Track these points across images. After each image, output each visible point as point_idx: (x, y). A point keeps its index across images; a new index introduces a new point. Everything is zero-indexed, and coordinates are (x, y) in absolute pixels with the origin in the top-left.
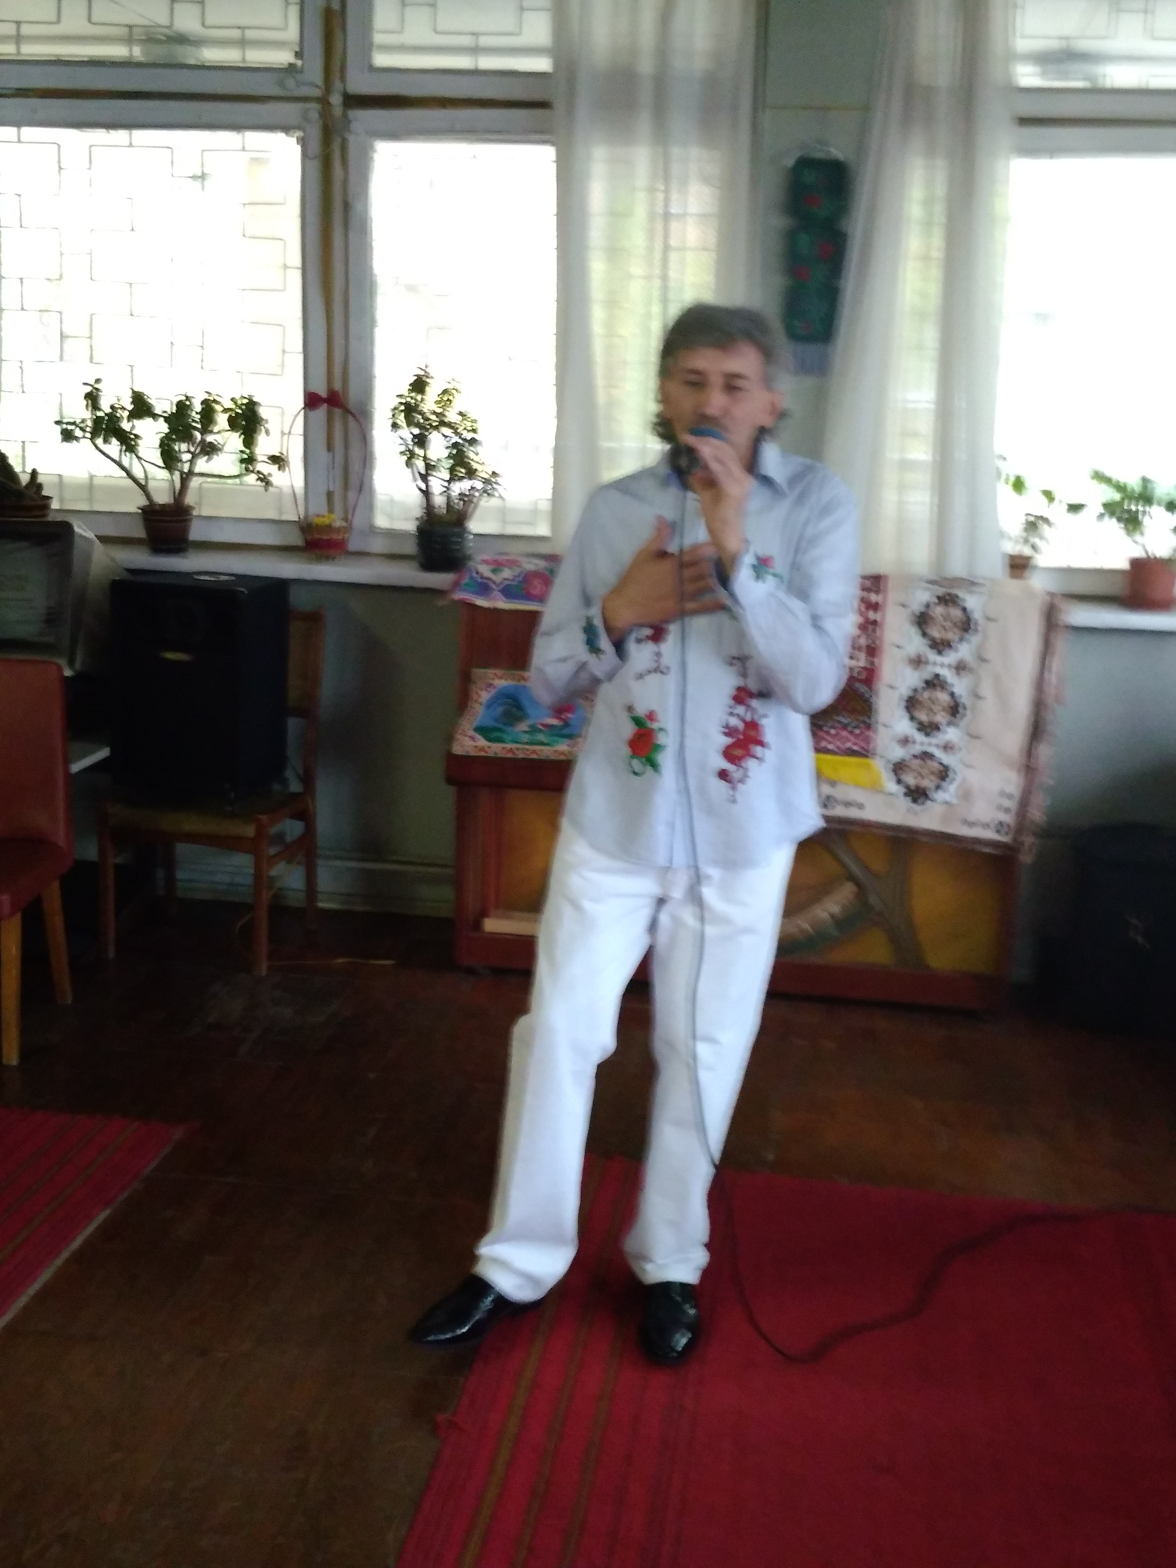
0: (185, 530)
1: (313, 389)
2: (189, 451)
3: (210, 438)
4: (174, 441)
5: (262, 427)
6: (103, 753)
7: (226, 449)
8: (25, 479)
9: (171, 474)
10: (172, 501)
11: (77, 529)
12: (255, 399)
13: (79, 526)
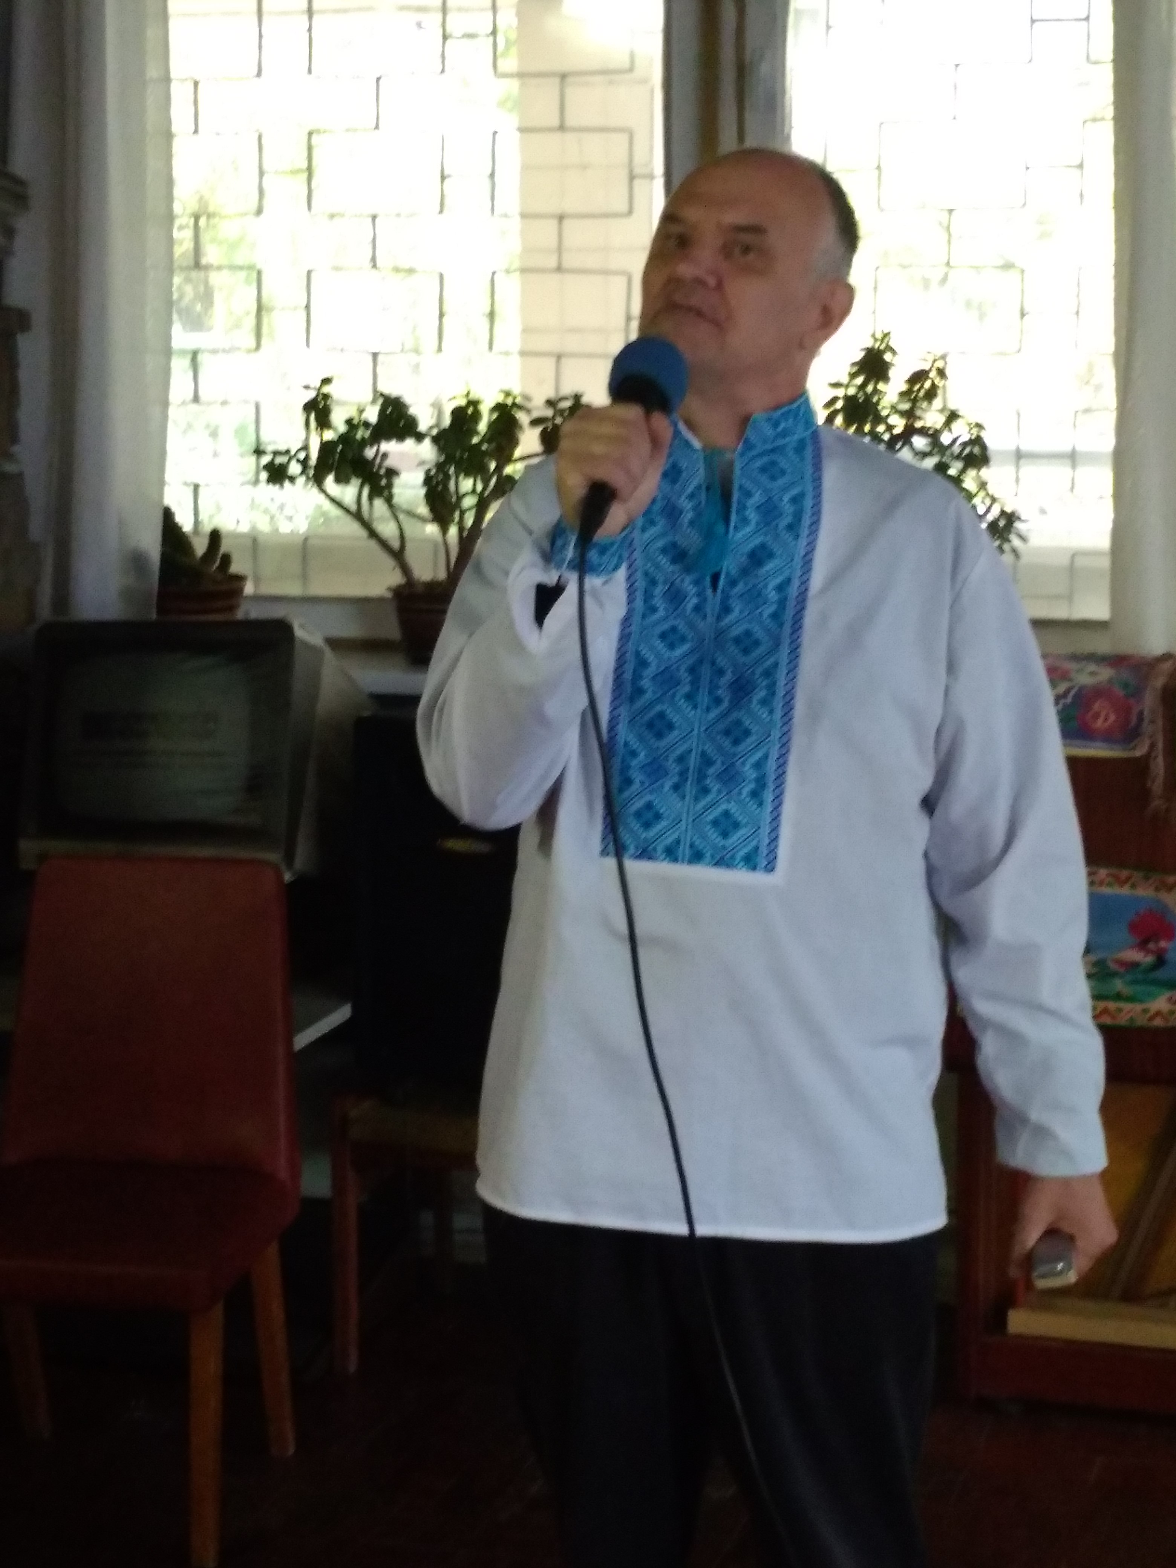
2: (474, 492)
3: (509, 470)
4: (449, 475)
6: (343, 1013)
8: (200, 547)
9: (444, 530)
10: (444, 574)
13: (302, 626)
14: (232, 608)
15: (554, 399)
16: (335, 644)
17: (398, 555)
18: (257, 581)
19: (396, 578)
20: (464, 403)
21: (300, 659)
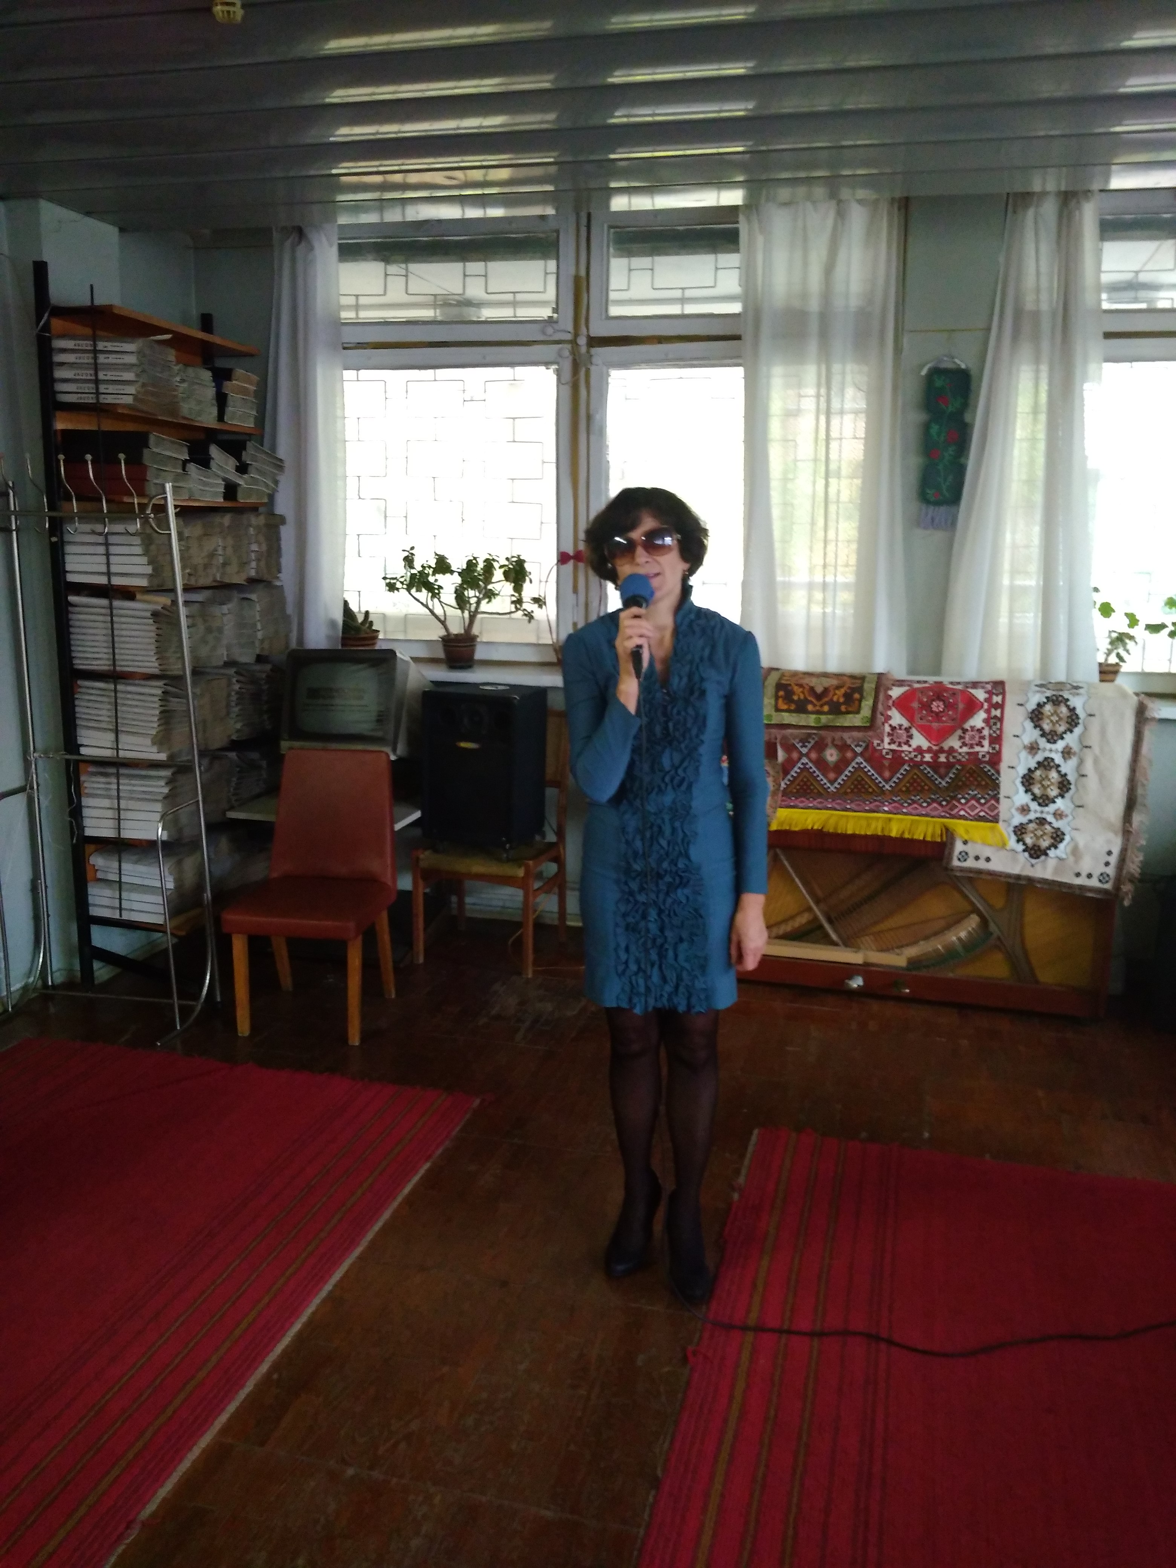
0: (473, 652)
1: (562, 550)
2: (475, 596)
3: (490, 587)
4: (465, 589)
5: (527, 578)
6: (417, 815)
7: (501, 594)
8: (360, 619)
9: (463, 612)
10: (462, 632)
11: (398, 654)
12: (522, 558)
13: (401, 653)
14: (374, 644)
15: (509, 557)
16: (416, 660)
17: (443, 623)
18: (385, 633)
19: (443, 633)
20: (472, 558)
21: (399, 667)
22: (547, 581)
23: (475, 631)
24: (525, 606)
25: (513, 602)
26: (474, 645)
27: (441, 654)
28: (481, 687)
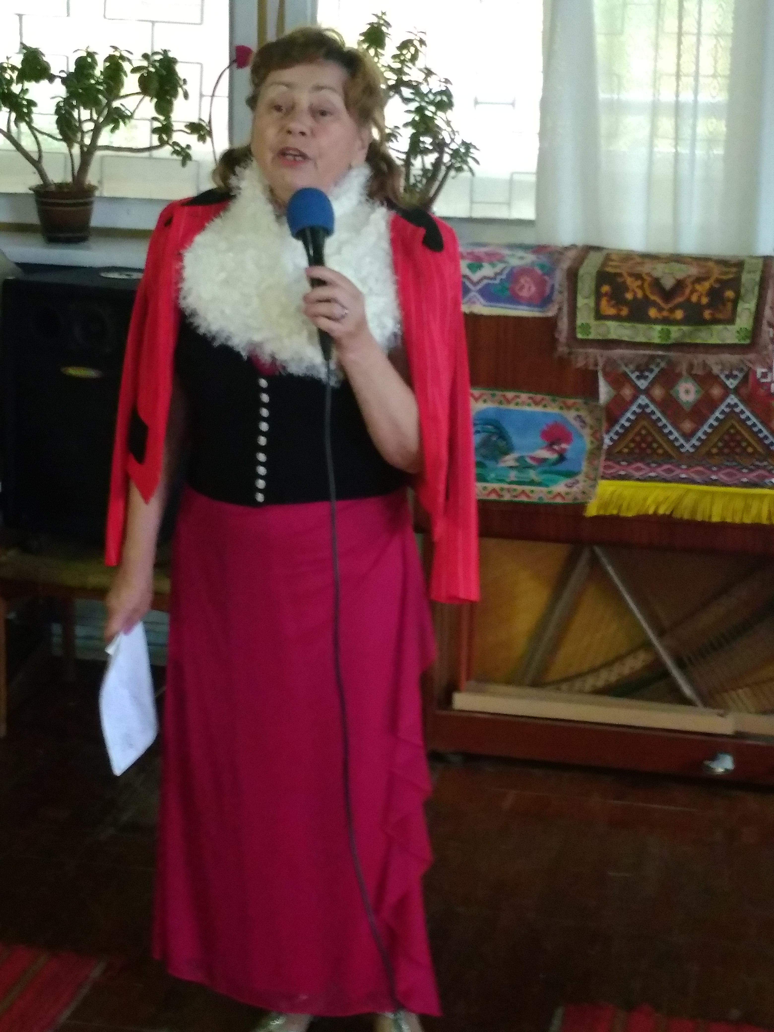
0: (87, 216)
2: (91, 119)
3: (116, 104)
5: (180, 90)
9: (70, 146)
10: (69, 179)
12: (171, 55)
15: (150, 53)
17: (36, 164)
19: (36, 181)
20: (85, 54)
22: (213, 96)
23: (91, 178)
24: (177, 137)
25: (155, 131)
26: (90, 204)
27: (33, 218)
28: (103, 275)
